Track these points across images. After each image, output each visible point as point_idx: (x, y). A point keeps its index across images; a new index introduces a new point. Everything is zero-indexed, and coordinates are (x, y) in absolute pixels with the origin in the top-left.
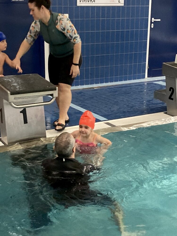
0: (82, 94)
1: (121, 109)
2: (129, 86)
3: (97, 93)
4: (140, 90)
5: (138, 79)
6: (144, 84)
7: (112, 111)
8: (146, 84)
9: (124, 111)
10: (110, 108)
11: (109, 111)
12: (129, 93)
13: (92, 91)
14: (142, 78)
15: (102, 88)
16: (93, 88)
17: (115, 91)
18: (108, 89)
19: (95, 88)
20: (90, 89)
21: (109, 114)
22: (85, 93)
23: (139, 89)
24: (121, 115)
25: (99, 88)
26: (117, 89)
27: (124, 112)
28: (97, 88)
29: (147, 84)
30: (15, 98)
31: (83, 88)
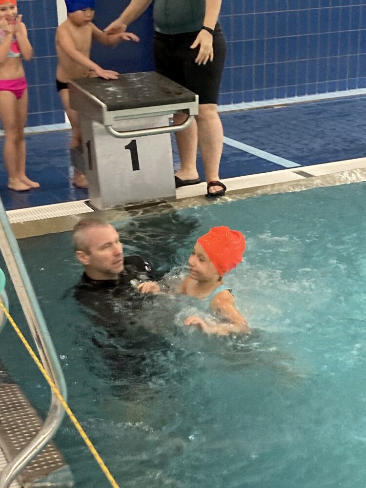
0: (248, 119)
1: (331, 146)
2: (348, 102)
3: (279, 116)
7: (310, 150)
9: (334, 150)
10: (307, 145)
11: (305, 150)
12: (347, 115)
13: (269, 113)
15: (289, 108)
16: (272, 107)
17: (319, 111)
18: (303, 109)
19: (276, 107)
20: (265, 109)
21: (303, 155)
22: (253, 117)
24: (328, 156)
25: (285, 106)
26: (322, 108)
27: (336, 151)
28: (279, 107)
30: (116, 118)
31: (251, 107)
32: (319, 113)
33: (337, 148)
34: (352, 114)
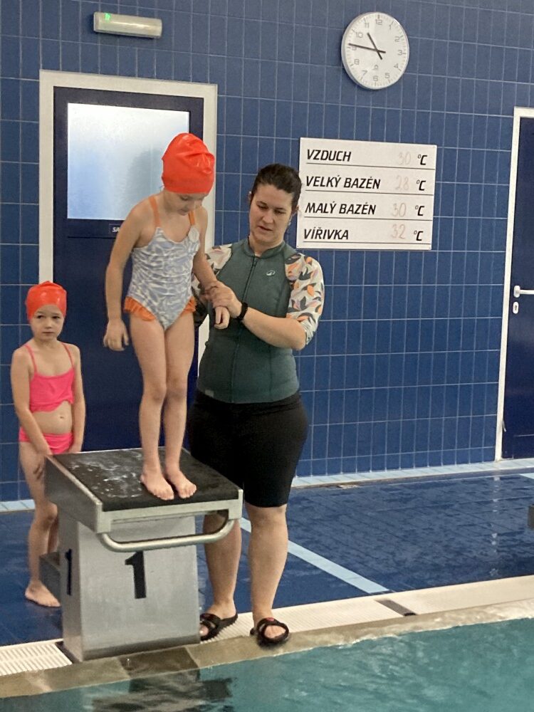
1: (427, 558)
2: (447, 485)
3: (348, 501)
4: (480, 497)
5: (473, 462)
6: (492, 479)
7: (398, 564)
8: (497, 479)
9: (435, 565)
10: (393, 554)
11: (391, 562)
12: (445, 507)
13: (334, 495)
14: (486, 461)
15: (364, 488)
16: (337, 486)
17: (404, 496)
18: (383, 492)
19: (344, 487)
20: (327, 489)
21: (388, 572)
22: (312, 502)
23: (478, 493)
24: (427, 576)
25: (357, 486)
26: (410, 491)
27: (437, 568)
28: (349, 487)
29: (501, 479)
30: (116, 522)
31: (306, 484)
32: (406, 501)
33: (437, 561)
34: (452, 505)
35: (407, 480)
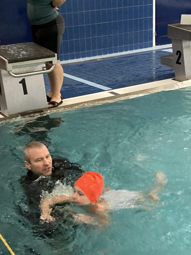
0: (84, 66)
1: (126, 78)
2: (135, 56)
3: (99, 64)
4: (147, 59)
5: (145, 48)
6: (152, 53)
7: (117, 81)
8: (154, 52)
10: (114, 78)
11: (114, 81)
12: (134, 63)
14: (150, 47)
15: (104, 60)
16: (96, 60)
18: (112, 60)
19: (98, 60)
20: (92, 61)
21: (113, 84)
22: (87, 65)
24: (126, 83)
26: (121, 59)
27: (129, 81)
28: (100, 60)
29: (156, 52)
30: (13, 67)
31: (85, 60)
32: (120, 62)
33: (130, 79)
34: (136, 62)
35: (121, 55)
